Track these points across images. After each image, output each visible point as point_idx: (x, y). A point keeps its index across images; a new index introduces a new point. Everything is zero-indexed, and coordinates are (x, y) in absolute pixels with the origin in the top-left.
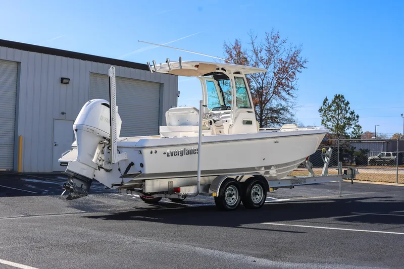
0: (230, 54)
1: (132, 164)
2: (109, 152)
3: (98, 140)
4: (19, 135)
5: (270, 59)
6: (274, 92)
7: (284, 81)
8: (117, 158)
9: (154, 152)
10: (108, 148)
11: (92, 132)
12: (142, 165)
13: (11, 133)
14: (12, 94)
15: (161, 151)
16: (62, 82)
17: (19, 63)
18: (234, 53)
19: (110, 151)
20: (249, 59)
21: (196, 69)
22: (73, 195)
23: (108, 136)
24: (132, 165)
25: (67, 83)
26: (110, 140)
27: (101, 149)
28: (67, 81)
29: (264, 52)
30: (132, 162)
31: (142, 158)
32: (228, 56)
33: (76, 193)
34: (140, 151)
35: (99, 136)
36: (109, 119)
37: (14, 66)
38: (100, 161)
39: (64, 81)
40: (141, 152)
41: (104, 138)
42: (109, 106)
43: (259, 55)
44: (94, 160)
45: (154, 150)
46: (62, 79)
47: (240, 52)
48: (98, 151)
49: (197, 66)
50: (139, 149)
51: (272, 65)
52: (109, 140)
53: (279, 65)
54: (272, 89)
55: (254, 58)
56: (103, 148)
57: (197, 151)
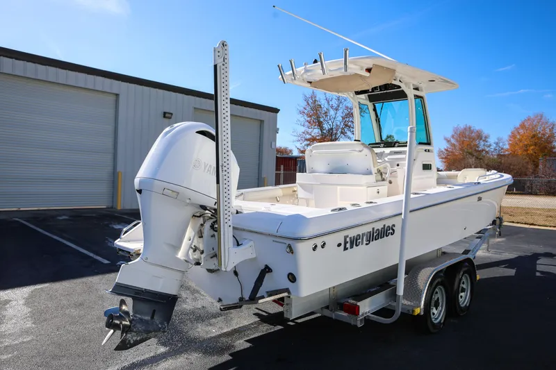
0: (308, 103)
1: (267, 270)
2: (213, 236)
3: (190, 211)
4: (118, 171)
5: (338, 106)
6: (342, 133)
7: (350, 123)
8: (233, 257)
9: (319, 246)
10: (212, 227)
11: (175, 195)
12: (292, 278)
13: (110, 169)
14: (111, 128)
15: (332, 241)
16: (164, 117)
17: (117, 95)
18: (310, 101)
19: (216, 233)
20: (322, 106)
21: (367, 74)
22: (131, 337)
23: (210, 203)
24: (268, 272)
25: (170, 118)
26: (215, 210)
27: (197, 229)
28: (170, 115)
29: (334, 100)
30: (267, 267)
31: (295, 263)
32: (306, 103)
33: (138, 333)
34: (290, 246)
35: (193, 205)
36: (214, 165)
37: (113, 98)
38: (195, 251)
39: (167, 115)
40: (291, 250)
41: (204, 208)
42: (215, 138)
43: (331, 103)
44: (181, 255)
45: (319, 242)
46: (165, 113)
47: (315, 100)
48: (190, 233)
49: (369, 70)
50: (288, 242)
51: (341, 111)
52: (216, 212)
53: (346, 111)
54: (340, 130)
55: (326, 105)
56: (202, 225)
57: (391, 231)
